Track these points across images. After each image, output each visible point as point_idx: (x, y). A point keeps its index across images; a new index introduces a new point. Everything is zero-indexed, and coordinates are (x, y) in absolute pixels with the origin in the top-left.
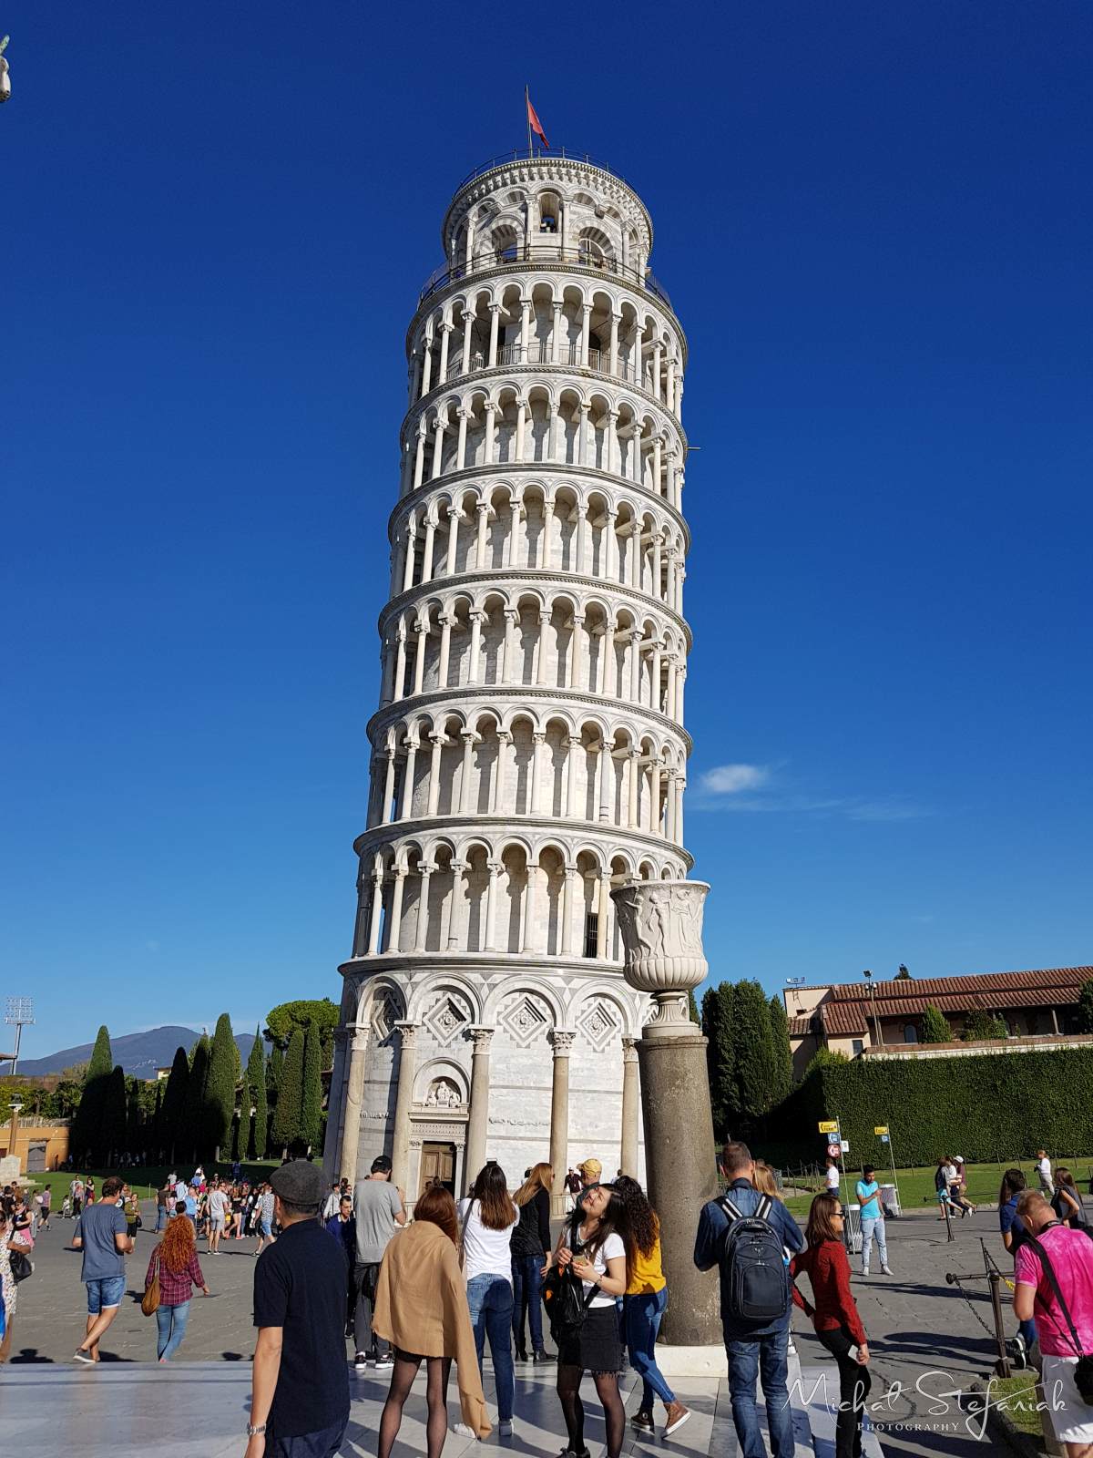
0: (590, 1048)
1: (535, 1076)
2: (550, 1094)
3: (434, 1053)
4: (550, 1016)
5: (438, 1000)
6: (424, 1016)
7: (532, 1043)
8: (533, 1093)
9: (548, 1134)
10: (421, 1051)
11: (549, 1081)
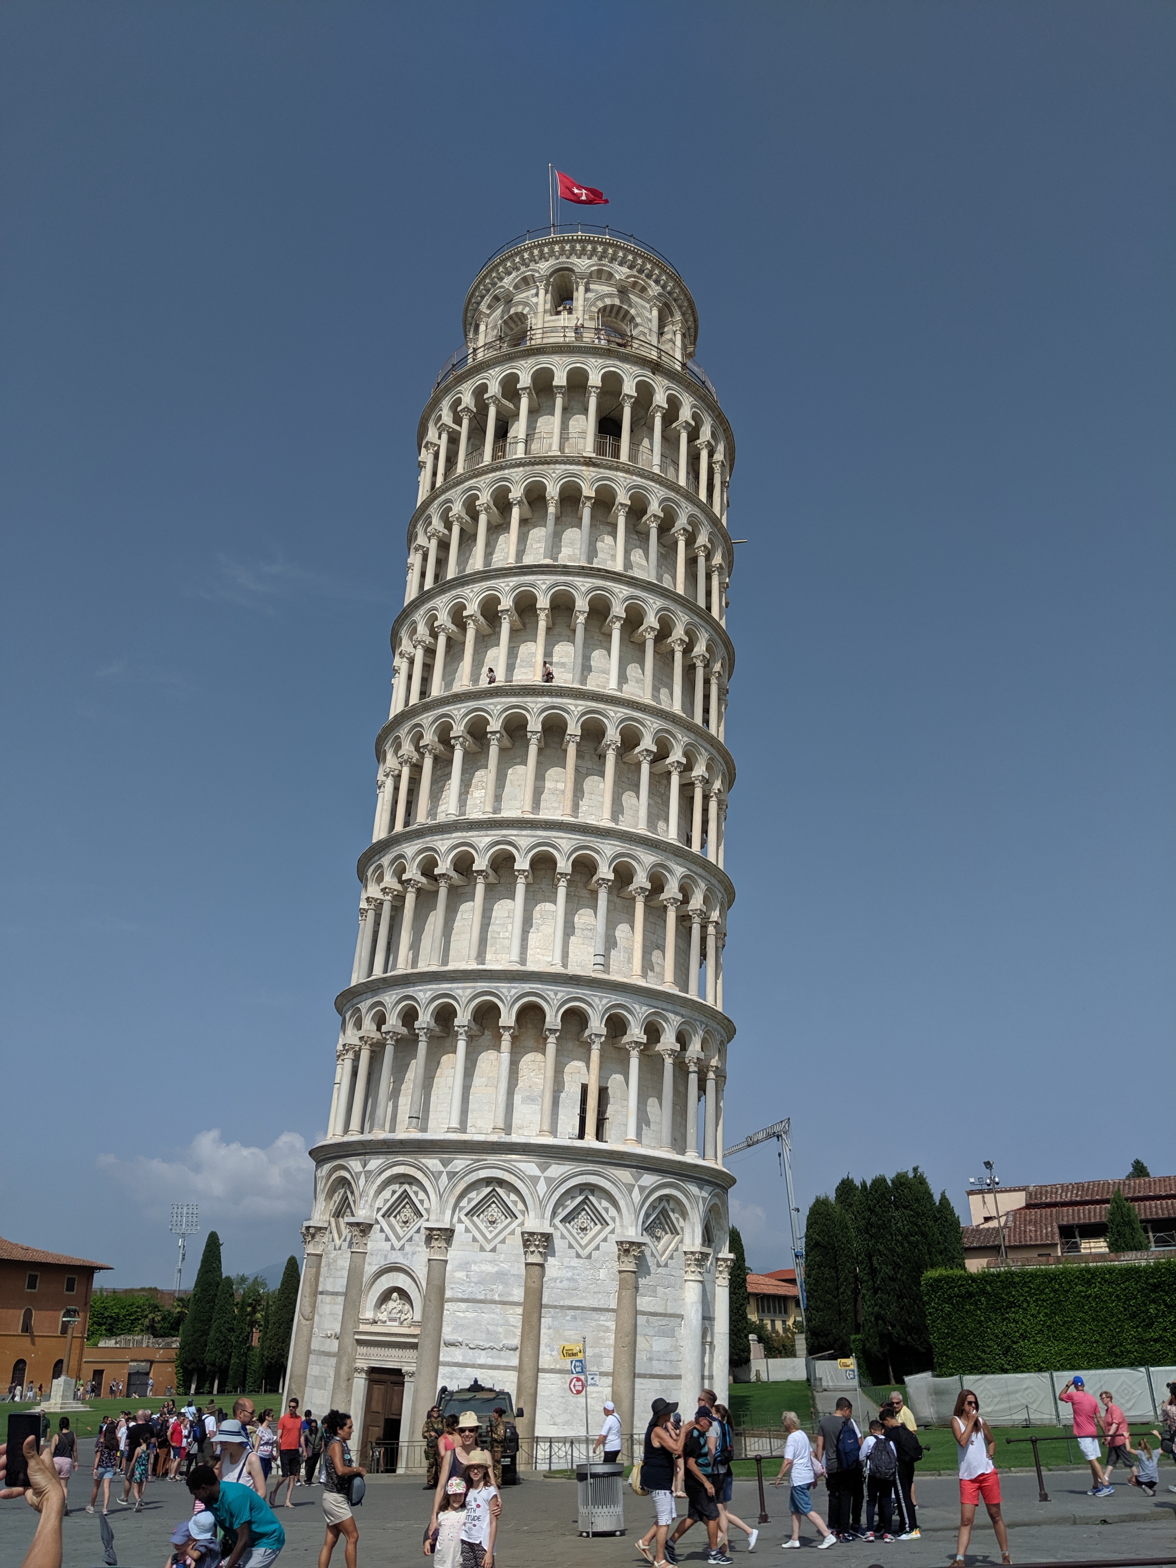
0: (572, 1252)
1: (501, 1287)
2: (520, 1310)
3: (386, 1257)
4: (523, 1213)
5: (394, 1192)
6: (377, 1212)
7: (499, 1246)
8: (498, 1308)
9: (515, 1362)
10: (372, 1254)
11: (518, 1294)
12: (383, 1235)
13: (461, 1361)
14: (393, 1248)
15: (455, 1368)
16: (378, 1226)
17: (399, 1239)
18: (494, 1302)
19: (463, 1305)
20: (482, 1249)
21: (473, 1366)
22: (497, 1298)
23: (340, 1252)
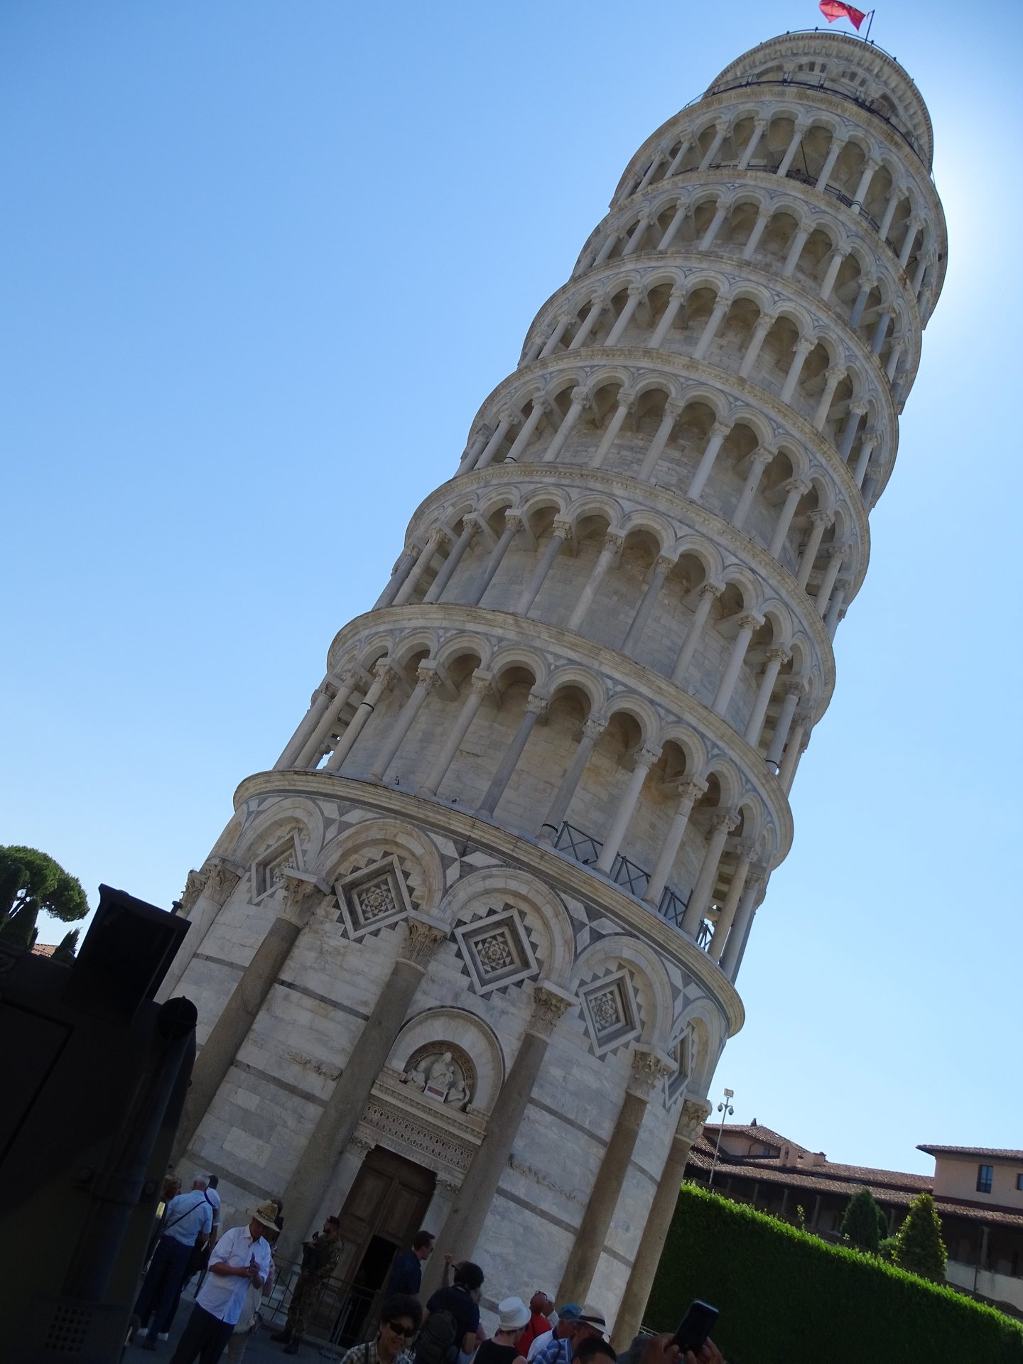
0: (662, 1097)
1: (594, 1112)
2: (601, 1152)
3: (456, 996)
4: (643, 1023)
5: (491, 912)
6: (457, 926)
7: (610, 1055)
8: (583, 1139)
9: (577, 1222)
10: (433, 981)
11: (606, 1131)
12: (460, 964)
13: (522, 1196)
14: (471, 988)
15: (512, 1205)
16: (455, 947)
17: (484, 983)
18: (581, 1129)
19: (548, 1118)
20: (591, 1051)
21: (534, 1209)
22: (587, 1126)
23: (358, 945)
